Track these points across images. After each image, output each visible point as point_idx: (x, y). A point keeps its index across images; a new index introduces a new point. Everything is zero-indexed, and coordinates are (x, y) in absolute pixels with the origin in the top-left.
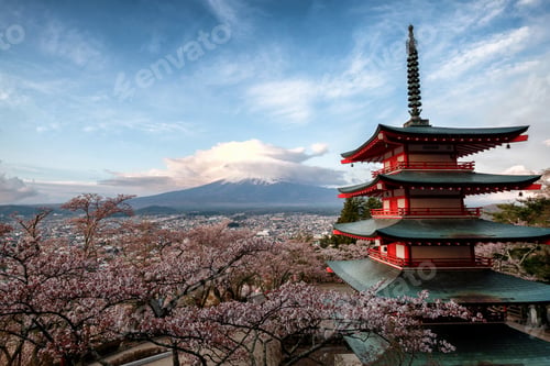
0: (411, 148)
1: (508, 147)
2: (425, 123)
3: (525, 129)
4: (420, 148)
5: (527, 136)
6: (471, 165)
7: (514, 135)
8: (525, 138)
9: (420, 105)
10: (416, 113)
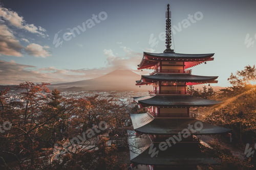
0: (163, 63)
1: (205, 63)
2: (172, 52)
3: (213, 55)
4: (167, 63)
5: (213, 58)
6: (190, 71)
7: (208, 57)
8: (213, 59)
9: (171, 43)
10: (168, 46)
